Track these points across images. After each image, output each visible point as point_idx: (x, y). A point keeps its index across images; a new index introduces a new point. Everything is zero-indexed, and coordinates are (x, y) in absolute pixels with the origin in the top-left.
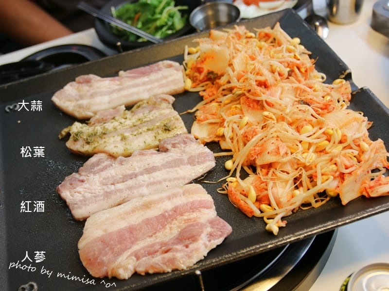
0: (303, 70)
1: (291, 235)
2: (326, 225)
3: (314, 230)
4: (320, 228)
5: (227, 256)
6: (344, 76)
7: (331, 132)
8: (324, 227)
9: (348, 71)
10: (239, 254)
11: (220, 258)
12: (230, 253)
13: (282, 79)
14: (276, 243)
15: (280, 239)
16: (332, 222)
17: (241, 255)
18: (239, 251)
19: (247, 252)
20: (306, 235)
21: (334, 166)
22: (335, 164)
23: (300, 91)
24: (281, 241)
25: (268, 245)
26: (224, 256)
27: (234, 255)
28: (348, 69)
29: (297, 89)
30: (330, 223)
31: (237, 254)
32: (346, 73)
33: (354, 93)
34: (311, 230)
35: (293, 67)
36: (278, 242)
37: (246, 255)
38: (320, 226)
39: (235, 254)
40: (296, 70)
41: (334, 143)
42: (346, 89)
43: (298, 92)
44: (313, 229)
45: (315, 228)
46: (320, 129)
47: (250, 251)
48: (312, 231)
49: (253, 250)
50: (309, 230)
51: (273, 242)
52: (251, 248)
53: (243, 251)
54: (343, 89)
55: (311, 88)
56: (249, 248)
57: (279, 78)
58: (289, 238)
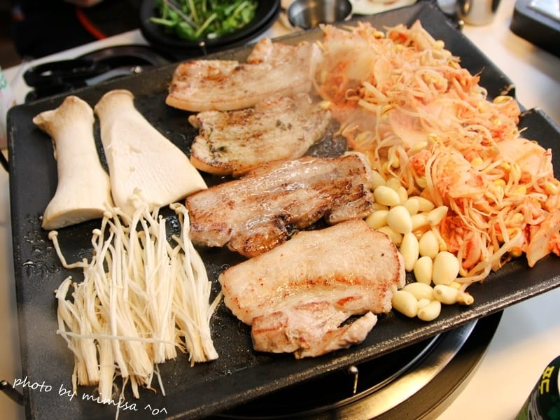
0: (464, 82)
1: (471, 311)
2: (514, 295)
3: (499, 303)
4: (507, 301)
5: (387, 343)
6: (506, 93)
7: (507, 167)
8: (512, 298)
9: (511, 87)
10: (404, 339)
11: (379, 346)
12: (392, 339)
13: (440, 93)
14: (452, 322)
15: (457, 317)
16: (522, 292)
17: (406, 341)
18: (404, 335)
19: (414, 336)
20: (490, 310)
21: (520, 215)
22: (521, 212)
23: (463, 110)
24: (458, 319)
25: (441, 326)
26: (383, 343)
27: (398, 341)
28: (511, 84)
29: (458, 107)
30: (519, 293)
31: (400, 339)
32: (509, 89)
33: (523, 115)
34: (495, 303)
35: (451, 78)
36: (455, 320)
37: (413, 341)
38: (506, 298)
39: (398, 339)
40: (456, 82)
41: (513, 183)
42: (513, 109)
43: (460, 111)
44: (498, 301)
45: (501, 300)
46: (492, 162)
47: (418, 334)
48: (497, 305)
49: (422, 333)
50: (493, 303)
51: (448, 321)
52: (419, 331)
53: (409, 335)
54: (509, 110)
55: (475, 107)
56: (416, 331)
57: (436, 92)
58: (468, 315)
